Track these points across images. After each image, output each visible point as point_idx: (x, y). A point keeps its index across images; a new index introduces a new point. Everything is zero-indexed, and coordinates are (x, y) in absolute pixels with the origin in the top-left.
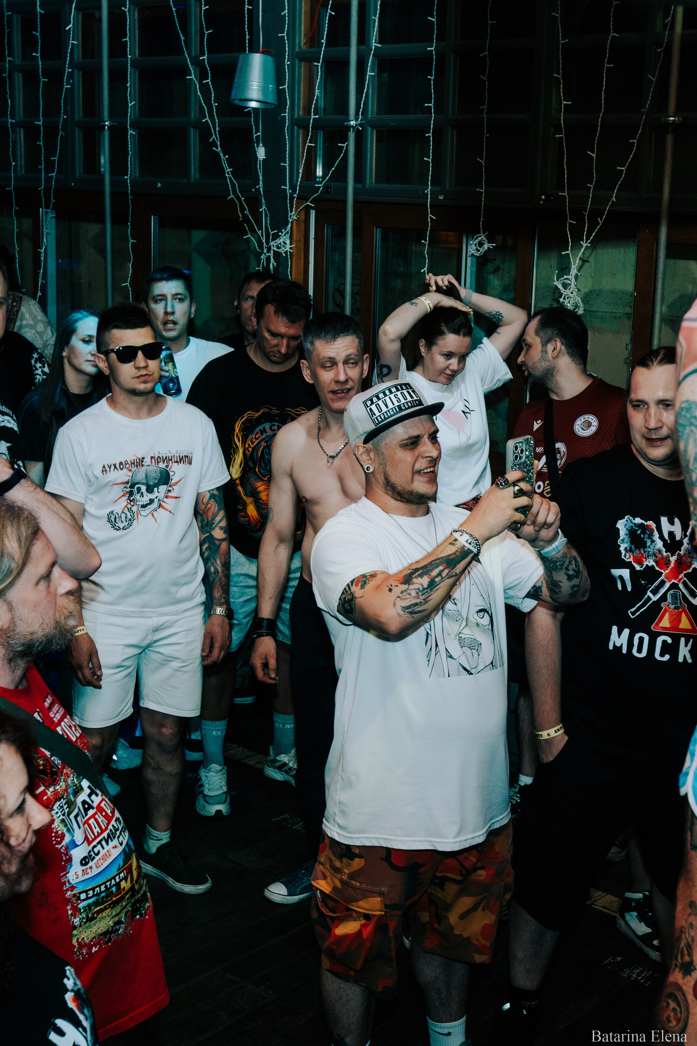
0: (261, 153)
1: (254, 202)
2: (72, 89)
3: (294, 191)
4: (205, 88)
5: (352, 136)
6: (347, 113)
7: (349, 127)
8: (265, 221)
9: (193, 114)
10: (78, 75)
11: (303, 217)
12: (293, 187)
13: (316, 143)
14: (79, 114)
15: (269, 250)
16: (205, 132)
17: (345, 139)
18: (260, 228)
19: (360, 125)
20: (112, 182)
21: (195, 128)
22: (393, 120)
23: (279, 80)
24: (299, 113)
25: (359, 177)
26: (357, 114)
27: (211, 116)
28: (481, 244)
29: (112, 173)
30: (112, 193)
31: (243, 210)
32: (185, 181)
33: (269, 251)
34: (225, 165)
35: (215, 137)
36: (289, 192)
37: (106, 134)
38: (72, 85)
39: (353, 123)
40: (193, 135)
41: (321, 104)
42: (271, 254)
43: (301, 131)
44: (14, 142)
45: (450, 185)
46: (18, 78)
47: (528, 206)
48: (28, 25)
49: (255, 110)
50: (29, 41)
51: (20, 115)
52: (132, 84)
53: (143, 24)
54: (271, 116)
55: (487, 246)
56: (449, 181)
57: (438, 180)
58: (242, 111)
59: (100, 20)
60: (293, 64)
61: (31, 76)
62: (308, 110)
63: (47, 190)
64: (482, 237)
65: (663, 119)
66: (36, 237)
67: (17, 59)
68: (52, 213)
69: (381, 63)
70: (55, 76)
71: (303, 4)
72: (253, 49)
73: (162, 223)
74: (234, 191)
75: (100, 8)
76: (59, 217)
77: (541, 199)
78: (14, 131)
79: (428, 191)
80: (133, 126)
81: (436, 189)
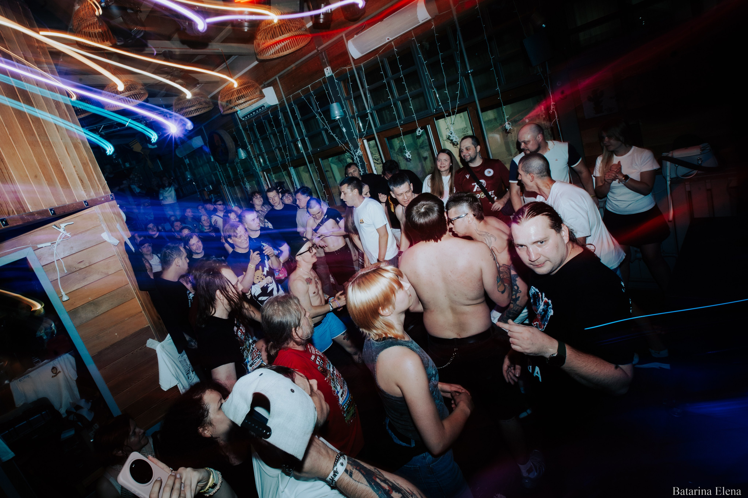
0: (344, 130)
1: (347, 144)
2: (287, 134)
4: (322, 119)
5: (369, 115)
6: (365, 109)
7: (368, 113)
8: (352, 148)
9: (321, 127)
10: (287, 129)
11: (362, 143)
12: (357, 136)
13: (359, 121)
14: (290, 139)
15: (356, 156)
16: (326, 131)
17: (368, 116)
18: (351, 151)
19: (371, 111)
20: (306, 154)
21: (323, 130)
22: (379, 106)
23: (342, 108)
24: (351, 114)
25: (375, 126)
26: (369, 108)
27: (327, 125)
28: (419, 131)
29: (305, 151)
30: (307, 156)
31: (344, 147)
32: (325, 146)
34: (335, 137)
35: (330, 131)
36: (356, 138)
37: (299, 141)
38: (286, 132)
39: (368, 111)
40: (323, 133)
41: (356, 110)
43: (353, 120)
44: (276, 153)
45: (403, 118)
46: (272, 136)
47: (431, 115)
48: (270, 122)
49: (339, 119)
50: (271, 126)
51: (275, 145)
52: (302, 126)
53: (300, 109)
54: (344, 119)
55: (421, 131)
56: (403, 117)
57: (399, 118)
58: (335, 121)
59: (288, 112)
60: (345, 102)
61: (275, 135)
62: (353, 113)
63: (288, 162)
64: (419, 129)
65: (467, 72)
66: (289, 175)
67: (270, 131)
68: (292, 168)
69: (371, 91)
70: (281, 132)
71: (342, 85)
72: (332, 102)
73: (322, 159)
74: (340, 143)
75: (287, 109)
76: (294, 168)
77: (434, 111)
78: (275, 150)
79: (398, 122)
80: (306, 137)
81: (400, 120)
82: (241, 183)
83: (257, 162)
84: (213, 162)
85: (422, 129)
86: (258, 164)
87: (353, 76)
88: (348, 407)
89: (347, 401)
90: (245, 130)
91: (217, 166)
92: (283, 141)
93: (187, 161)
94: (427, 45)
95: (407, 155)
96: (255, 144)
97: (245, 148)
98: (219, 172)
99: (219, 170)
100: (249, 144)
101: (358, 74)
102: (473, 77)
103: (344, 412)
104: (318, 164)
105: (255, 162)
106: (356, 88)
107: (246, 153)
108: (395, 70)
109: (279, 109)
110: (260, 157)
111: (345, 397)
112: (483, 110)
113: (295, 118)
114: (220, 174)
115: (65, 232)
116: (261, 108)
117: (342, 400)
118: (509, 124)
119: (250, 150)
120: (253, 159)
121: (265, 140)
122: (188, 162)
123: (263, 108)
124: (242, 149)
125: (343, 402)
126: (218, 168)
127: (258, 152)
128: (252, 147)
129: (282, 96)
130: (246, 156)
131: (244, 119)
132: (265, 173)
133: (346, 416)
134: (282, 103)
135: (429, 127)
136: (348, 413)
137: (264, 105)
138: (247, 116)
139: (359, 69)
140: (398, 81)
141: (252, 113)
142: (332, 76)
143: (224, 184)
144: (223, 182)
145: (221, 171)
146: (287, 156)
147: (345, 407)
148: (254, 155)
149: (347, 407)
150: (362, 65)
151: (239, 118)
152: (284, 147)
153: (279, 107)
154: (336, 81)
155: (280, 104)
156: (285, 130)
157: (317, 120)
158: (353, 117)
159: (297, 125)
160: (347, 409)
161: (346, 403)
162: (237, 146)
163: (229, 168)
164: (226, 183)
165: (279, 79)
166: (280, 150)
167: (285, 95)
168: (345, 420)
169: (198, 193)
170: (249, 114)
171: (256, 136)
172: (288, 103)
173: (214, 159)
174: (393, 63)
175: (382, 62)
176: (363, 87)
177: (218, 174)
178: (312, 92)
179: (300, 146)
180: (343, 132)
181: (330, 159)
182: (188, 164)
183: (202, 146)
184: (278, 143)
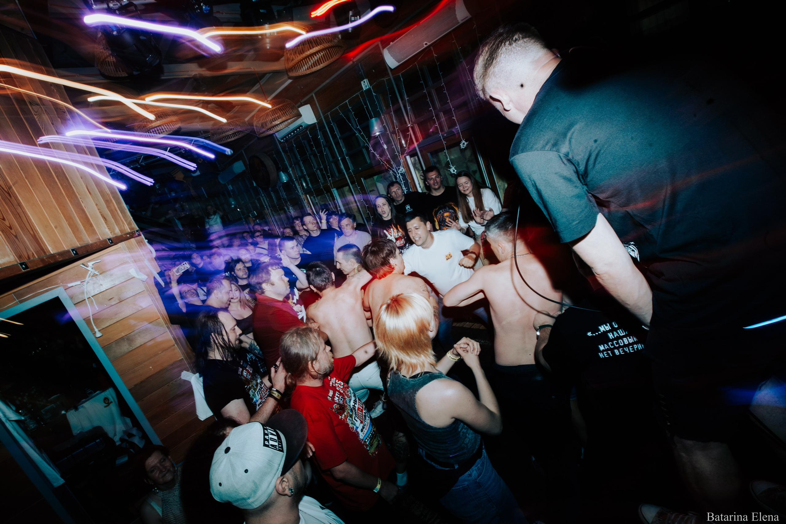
0: (385, 147)
1: (388, 162)
3: (399, 153)
4: (362, 136)
5: (410, 129)
6: (406, 123)
7: (408, 127)
8: (394, 166)
9: (362, 144)
10: (327, 149)
11: (404, 160)
13: (400, 136)
14: (331, 159)
16: (367, 148)
17: (409, 131)
18: (393, 168)
19: (412, 125)
20: (347, 174)
21: (364, 148)
22: (421, 119)
23: (382, 123)
24: (392, 130)
25: (417, 140)
26: (409, 122)
27: (367, 143)
28: (464, 144)
29: (346, 171)
30: (348, 177)
31: (386, 165)
32: (367, 165)
33: (398, 174)
34: (376, 155)
35: (370, 148)
37: (341, 161)
38: (326, 152)
39: (409, 125)
40: (364, 151)
41: (397, 124)
42: (400, 175)
43: (394, 135)
44: (318, 175)
45: (447, 130)
46: (312, 157)
48: (309, 142)
49: (379, 135)
50: (311, 146)
51: (316, 167)
52: (342, 145)
53: (339, 127)
54: (384, 135)
55: (466, 143)
57: (442, 130)
58: (375, 137)
59: (327, 131)
60: (384, 116)
61: (315, 156)
62: (394, 128)
63: (330, 184)
64: (463, 142)
66: (332, 197)
67: (310, 152)
68: (335, 189)
69: (411, 104)
70: (321, 152)
71: (381, 97)
72: (371, 118)
73: (365, 179)
75: (325, 128)
76: (337, 189)
78: (316, 172)
79: (440, 135)
80: (347, 156)
81: (443, 133)
82: (285, 208)
83: (299, 185)
84: (256, 186)
85: (466, 141)
86: (300, 187)
87: (391, 89)
88: (371, 440)
89: (369, 435)
90: (286, 152)
91: (259, 190)
92: (323, 162)
93: (230, 187)
94: (469, 48)
95: (451, 170)
96: (296, 166)
97: (286, 171)
98: (262, 197)
99: (262, 195)
100: (290, 167)
101: (397, 85)
103: (367, 446)
104: (361, 184)
105: (297, 184)
106: (395, 101)
107: (287, 176)
108: (435, 78)
109: (318, 128)
110: (302, 179)
111: (366, 431)
113: (334, 136)
114: (263, 199)
115: (93, 271)
116: (299, 127)
117: (363, 435)
119: (291, 172)
120: (295, 181)
121: (306, 162)
122: (232, 188)
124: (283, 172)
125: (363, 436)
126: (261, 193)
127: (300, 174)
128: (293, 170)
129: (320, 114)
130: (287, 179)
131: (283, 141)
132: (308, 196)
133: (370, 449)
134: (320, 122)
136: (371, 446)
137: (302, 124)
138: (285, 137)
139: (397, 79)
140: (439, 90)
141: (290, 133)
142: (369, 89)
143: (268, 210)
144: (267, 207)
145: (264, 195)
147: (366, 440)
148: (296, 178)
149: (369, 440)
150: (400, 75)
151: (278, 140)
152: (325, 168)
153: (317, 126)
154: (374, 94)
155: (318, 123)
156: (325, 150)
157: (357, 137)
158: (394, 132)
159: (337, 144)
160: (370, 442)
161: (368, 437)
162: (278, 170)
163: (271, 193)
164: (270, 207)
165: (316, 96)
166: (321, 170)
167: (322, 112)
168: (369, 453)
169: (244, 220)
170: (288, 135)
171: (296, 158)
172: (326, 121)
173: (256, 184)
174: (433, 71)
175: (421, 70)
177: (261, 198)
178: (350, 108)
179: (342, 167)
180: (384, 149)
181: (375, 177)
182: (231, 190)
183: (244, 171)
184: (319, 165)
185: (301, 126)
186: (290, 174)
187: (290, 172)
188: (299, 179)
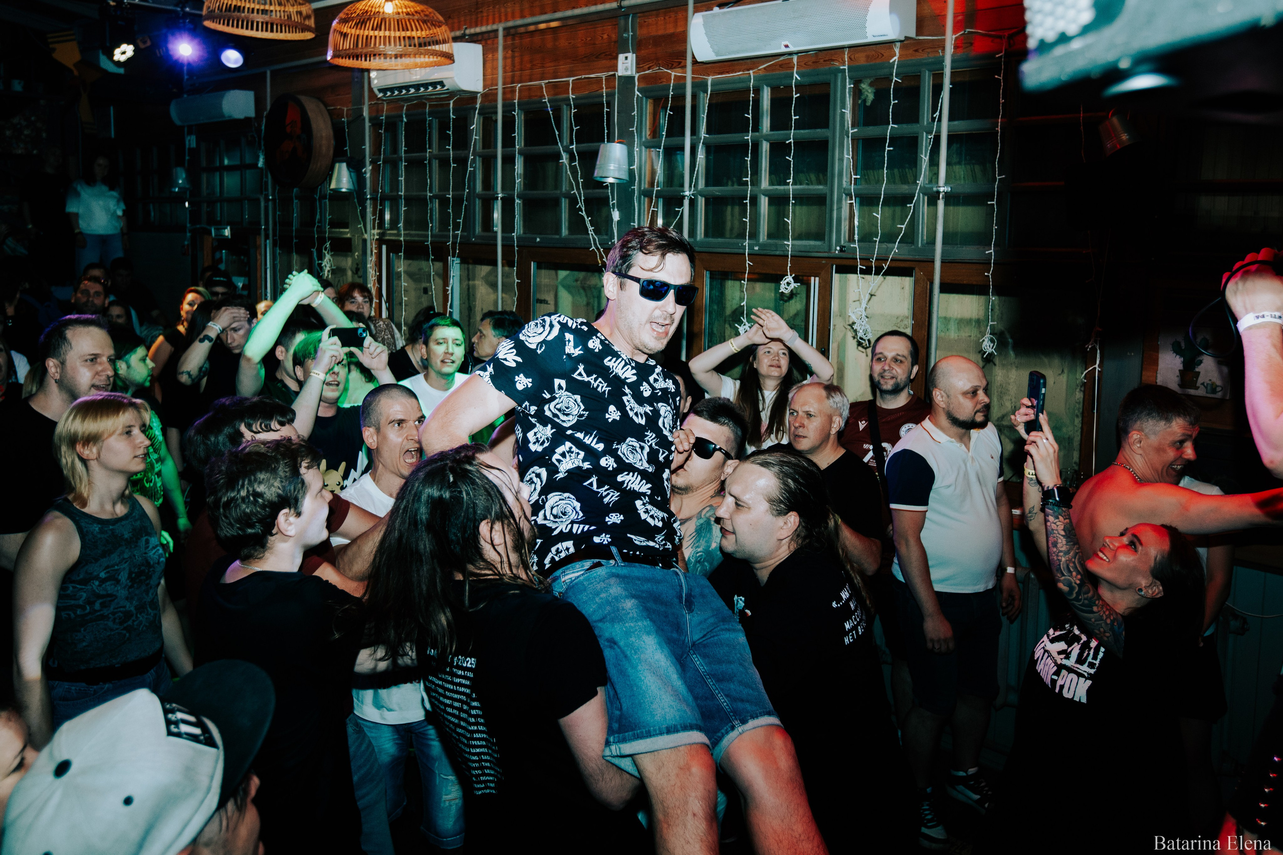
0: (616, 215)
2: (474, 171)
4: (573, 170)
5: (686, 202)
6: (682, 185)
7: (684, 197)
9: (565, 188)
10: (479, 161)
13: (657, 208)
14: (479, 188)
16: (573, 201)
17: (681, 205)
19: (693, 195)
20: (503, 239)
21: (565, 197)
22: (717, 190)
23: (631, 161)
24: (645, 186)
25: (692, 233)
26: (690, 186)
27: (578, 189)
28: (788, 284)
29: (503, 231)
30: (503, 246)
32: (557, 237)
34: (588, 225)
35: (581, 205)
37: (499, 202)
38: (475, 168)
39: (687, 193)
40: (564, 204)
41: (661, 179)
43: (646, 199)
44: (431, 210)
45: (763, 239)
46: (435, 164)
47: (826, 255)
48: (444, 127)
49: (612, 184)
50: (444, 138)
51: (436, 190)
52: (519, 166)
53: (528, 124)
54: (625, 188)
55: (793, 285)
56: (763, 237)
57: (754, 235)
58: (600, 185)
59: (496, 121)
60: (641, 150)
61: (444, 163)
62: (652, 184)
63: (454, 243)
64: (789, 278)
65: (935, 189)
66: (445, 277)
67: (435, 151)
68: (457, 261)
69: (708, 148)
70: (462, 162)
71: (648, 107)
72: (611, 140)
73: (539, 267)
74: (595, 244)
75: (496, 113)
76: (462, 263)
77: (836, 250)
78: (431, 202)
79: (746, 243)
80: (519, 197)
81: (753, 242)
82: (314, 250)
83: (374, 214)
84: (261, 169)
85: (796, 280)
86: (374, 220)
87: (680, 98)
90: (376, 123)
91: (266, 183)
92: (459, 185)
93: (191, 142)
94: (869, 95)
96: (388, 168)
97: (356, 167)
98: (267, 200)
99: (266, 196)
100: (371, 162)
101: (694, 97)
102: (947, 204)
104: (524, 275)
105: (369, 210)
106: (676, 128)
107: (354, 179)
108: (780, 121)
109: (478, 106)
110: (387, 204)
112: (946, 288)
113: (508, 142)
114: (266, 208)
116: (434, 84)
118: (992, 341)
119: (368, 175)
120: (368, 202)
121: (417, 166)
122: (194, 145)
123: (439, 87)
124: (349, 166)
126: (267, 189)
127: (387, 189)
128: (376, 170)
129: (497, 79)
130: (351, 187)
131: (380, 95)
132: (384, 247)
134: (489, 96)
135: (815, 282)
137: (445, 82)
138: (392, 90)
139: (699, 86)
140: (779, 149)
141: (407, 88)
142: (631, 78)
143: (267, 237)
144: (266, 230)
145: (274, 200)
146: (456, 227)
148: (374, 191)
150: (710, 79)
151: (371, 90)
152: (458, 201)
153: (479, 101)
154: (637, 93)
155: (484, 96)
156: (474, 161)
157: (559, 168)
159: (509, 160)
162: (339, 155)
163: (295, 201)
164: (274, 235)
165: (504, 35)
166: (444, 202)
167: (504, 78)
170: (400, 89)
171: (395, 149)
172: (504, 99)
173: (266, 164)
174: (780, 104)
175: (757, 91)
176: (694, 132)
177: (262, 204)
178: (571, 96)
179: (497, 215)
180: (612, 220)
181: (562, 274)
182: (190, 149)
183: (247, 120)
184: (444, 187)
185: (441, 83)
186: (365, 179)
187: (365, 172)
188: (379, 201)
